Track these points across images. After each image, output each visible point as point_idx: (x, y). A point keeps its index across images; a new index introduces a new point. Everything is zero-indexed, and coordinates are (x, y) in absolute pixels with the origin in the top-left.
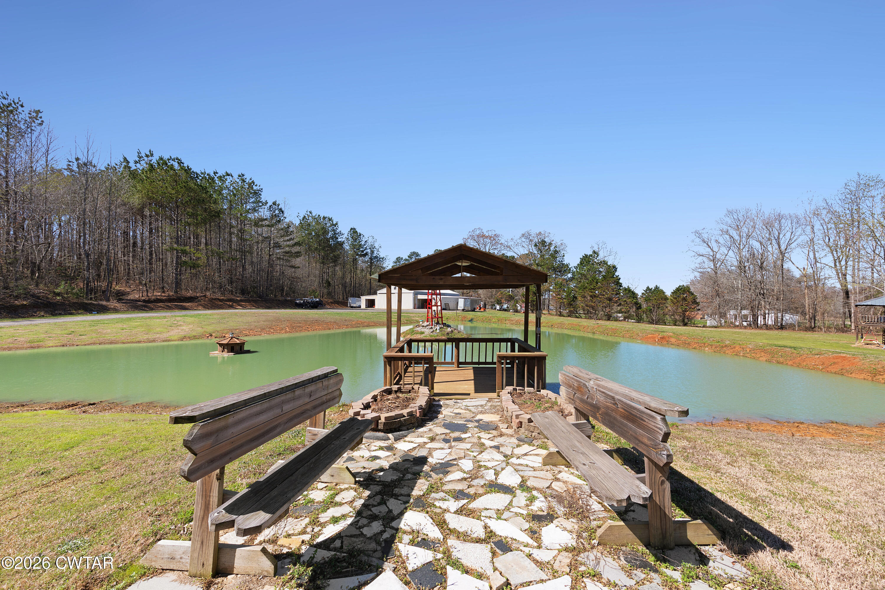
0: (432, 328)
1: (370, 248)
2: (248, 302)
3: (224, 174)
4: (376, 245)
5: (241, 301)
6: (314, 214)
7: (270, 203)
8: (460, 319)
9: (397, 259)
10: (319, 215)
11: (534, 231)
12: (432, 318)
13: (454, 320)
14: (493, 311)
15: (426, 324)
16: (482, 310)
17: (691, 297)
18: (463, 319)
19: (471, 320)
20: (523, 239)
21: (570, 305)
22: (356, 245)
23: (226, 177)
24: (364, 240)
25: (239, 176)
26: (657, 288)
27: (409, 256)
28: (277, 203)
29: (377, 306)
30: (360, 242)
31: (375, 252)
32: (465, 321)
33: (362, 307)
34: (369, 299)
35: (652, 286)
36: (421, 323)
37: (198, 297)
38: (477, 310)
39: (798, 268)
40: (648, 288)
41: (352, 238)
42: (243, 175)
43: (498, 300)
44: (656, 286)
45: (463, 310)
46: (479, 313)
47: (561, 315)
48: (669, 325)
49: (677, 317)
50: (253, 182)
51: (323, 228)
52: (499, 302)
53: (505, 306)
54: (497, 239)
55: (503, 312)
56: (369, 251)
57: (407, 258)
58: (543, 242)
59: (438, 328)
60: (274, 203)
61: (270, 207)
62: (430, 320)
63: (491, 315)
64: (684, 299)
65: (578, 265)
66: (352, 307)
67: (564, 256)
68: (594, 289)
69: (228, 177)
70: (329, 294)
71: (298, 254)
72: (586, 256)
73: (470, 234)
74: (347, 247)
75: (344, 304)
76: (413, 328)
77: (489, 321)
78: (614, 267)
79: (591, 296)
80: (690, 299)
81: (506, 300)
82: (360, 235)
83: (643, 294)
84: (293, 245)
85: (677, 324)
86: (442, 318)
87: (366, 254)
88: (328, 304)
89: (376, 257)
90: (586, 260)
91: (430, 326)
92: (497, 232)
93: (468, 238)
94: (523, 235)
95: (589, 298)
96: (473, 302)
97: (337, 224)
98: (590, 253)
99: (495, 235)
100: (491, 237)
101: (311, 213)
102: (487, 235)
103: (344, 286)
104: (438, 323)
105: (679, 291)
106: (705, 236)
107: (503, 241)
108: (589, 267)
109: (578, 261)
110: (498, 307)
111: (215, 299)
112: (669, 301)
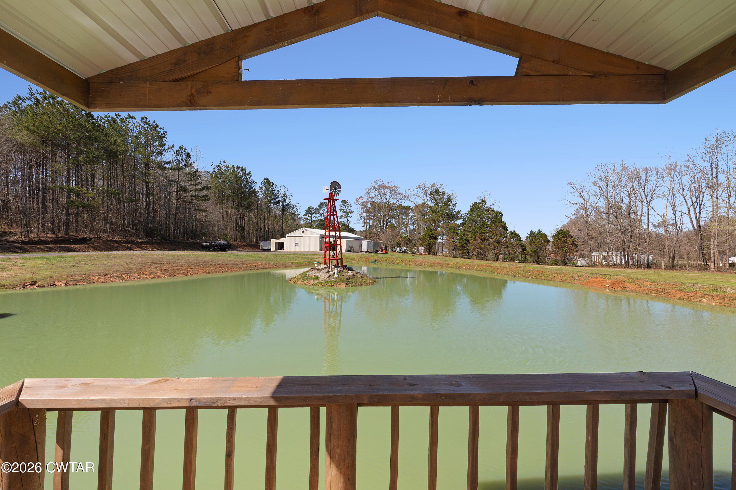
0: (328, 272)
1: (282, 197)
2: (151, 245)
3: (127, 117)
4: (288, 194)
5: (142, 243)
6: (227, 164)
7: (177, 147)
8: (364, 259)
9: (309, 208)
10: (233, 165)
11: (428, 183)
12: (330, 260)
13: (358, 261)
14: (393, 253)
15: (323, 266)
16: (384, 252)
17: (571, 240)
18: (367, 261)
19: (375, 262)
20: (419, 190)
21: (463, 247)
22: (269, 194)
23: (128, 120)
24: (277, 189)
25: (142, 118)
26: (539, 231)
27: (319, 206)
28: (184, 148)
29: (287, 248)
30: (272, 191)
31: (287, 200)
32: (369, 262)
33: (272, 250)
34: (278, 242)
35: (535, 230)
36: (316, 265)
37: (91, 239)
38: (380, 252)
39: (658, 215)
40: (532, 232)
41: (265, 187)
42: (146, 118)
43: (397, 243)
44: (539, 230)
45: (367, 252)
46: (382, 255)
47: (454, 256)
48: (551, 265)
49: (559, 258)
50: (157, 126)
51: (236, 176)
52: (399, 245)
53: (404, 249)
54: (396, 189)
55: (403, 254)
56: (281, 199)
57: (318, 207)
58: (438, 191)
59: (336, 271)
60: (181, 148)
61: (177, 151)
62: (327, 261)
63: (393, 257)
64: (565, 242)
65: (469, 212)
66: (264, 250)
67: (456, 204)
68: (484, 233)
69: (130, 119)
70: (243, 237)
71: (205, 198)
72: (476, 204)
73: (372, 185)
74: (260, 195)
75: (256, 247)
76: (308, 271)
77: (393, 262)
78: (500, 213)
79: (481, 239)
80: (570, 241)
81: (405, 243)
82: (273, 184)
83: (527, 237)
84: (201, 190)
85: (558, 264)
86: (342, 259)
87: (278, 202)
88: (241, 247)
89: (288, 205)
90: (475, 207)
91: (327, 270)
92: (396, 184)
93: (371, 189)
94: (419, 186)
95: (480, 241)
96: (376, 245)
97: (250, 173)
98: (478, 201)
99: (394, 186)
100: (391, 187)
101: (225, 162)
102: (387, 185)
103: (259, 230)
104: (337, 266)
105: (560, 234)
106: (579, 187)
107: (401, 191)
108: (479, 213)
109: (469, 209)
110: (398, 250)
111: (111, 241)
112: (551, 244)
